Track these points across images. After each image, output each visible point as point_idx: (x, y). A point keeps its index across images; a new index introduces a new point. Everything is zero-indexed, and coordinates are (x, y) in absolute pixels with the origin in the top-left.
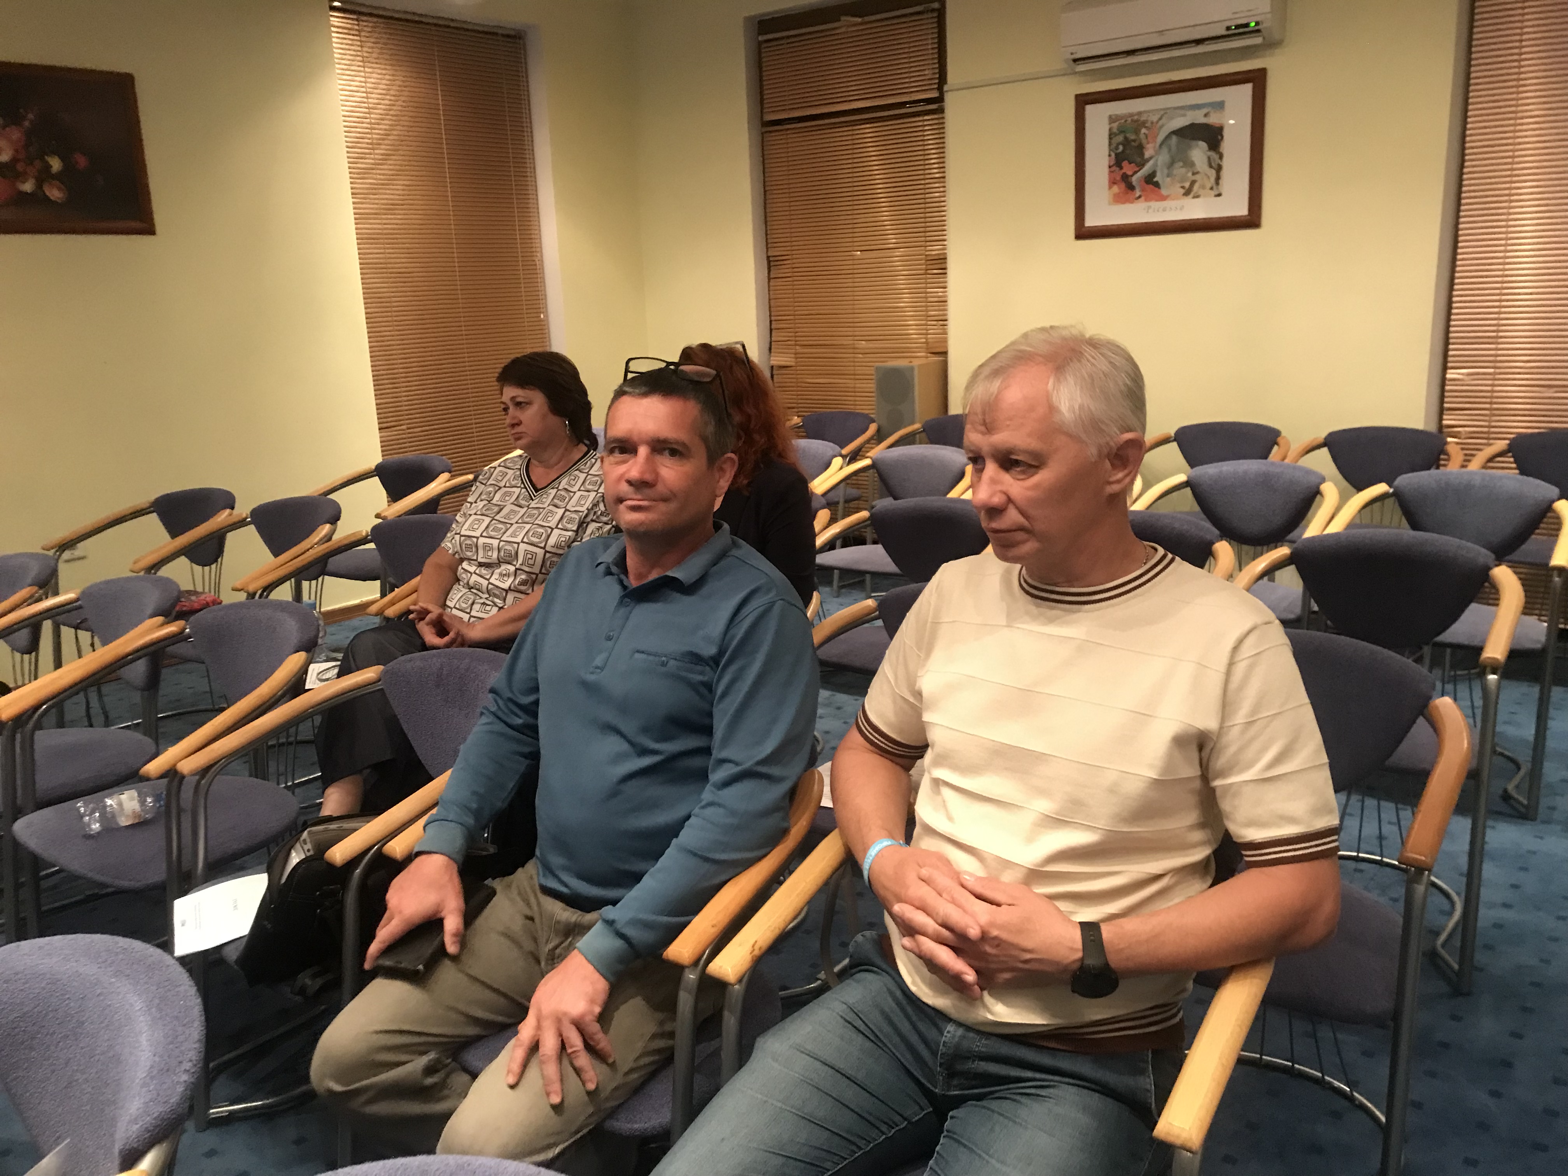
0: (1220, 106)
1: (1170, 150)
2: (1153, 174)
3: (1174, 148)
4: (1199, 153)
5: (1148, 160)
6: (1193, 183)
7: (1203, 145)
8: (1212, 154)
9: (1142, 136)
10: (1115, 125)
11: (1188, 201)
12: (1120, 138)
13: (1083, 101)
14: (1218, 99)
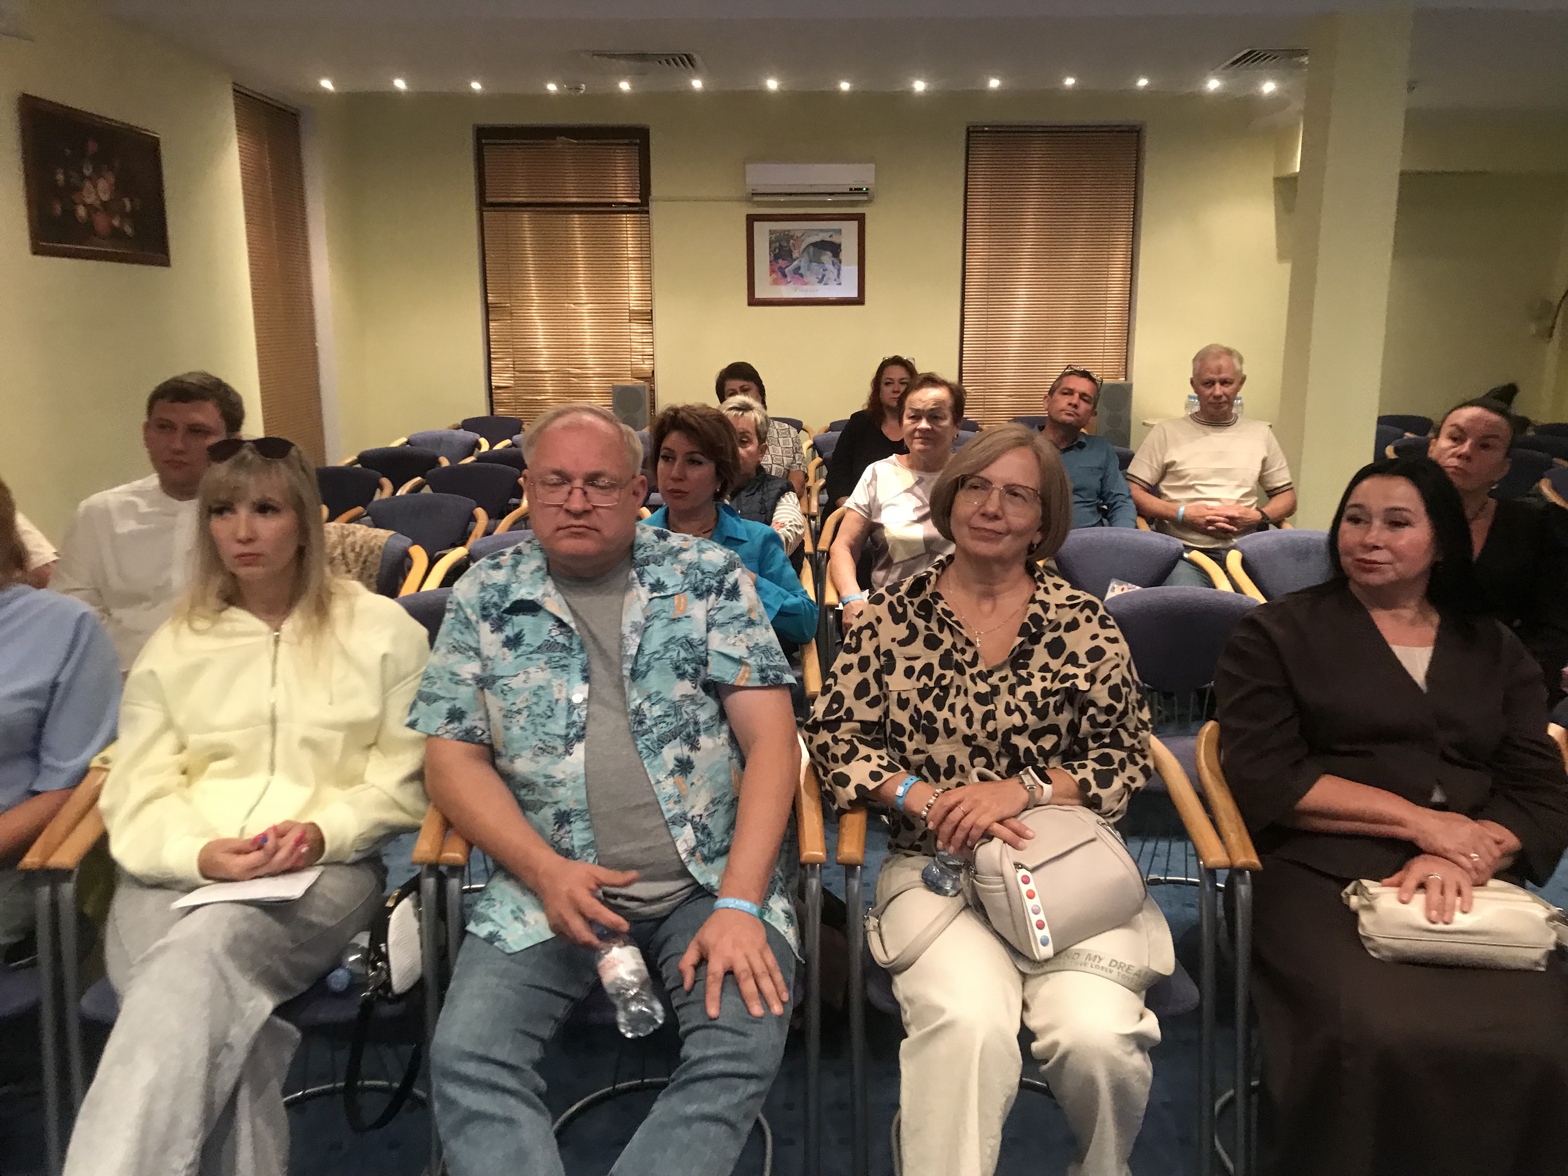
0: (839, 232)
1: (809, 254)
2: (799, 268)
3: (811, 253)
4: (827, 257)
5: (795, 260)
6: (823, 276)
7: (829, 254)
8: (835, 260)
9: (791, 244)
10: (773, 236)
11: (821, 286)
12: (777, 244)
13: (751, 220)
14: (838, 228)
